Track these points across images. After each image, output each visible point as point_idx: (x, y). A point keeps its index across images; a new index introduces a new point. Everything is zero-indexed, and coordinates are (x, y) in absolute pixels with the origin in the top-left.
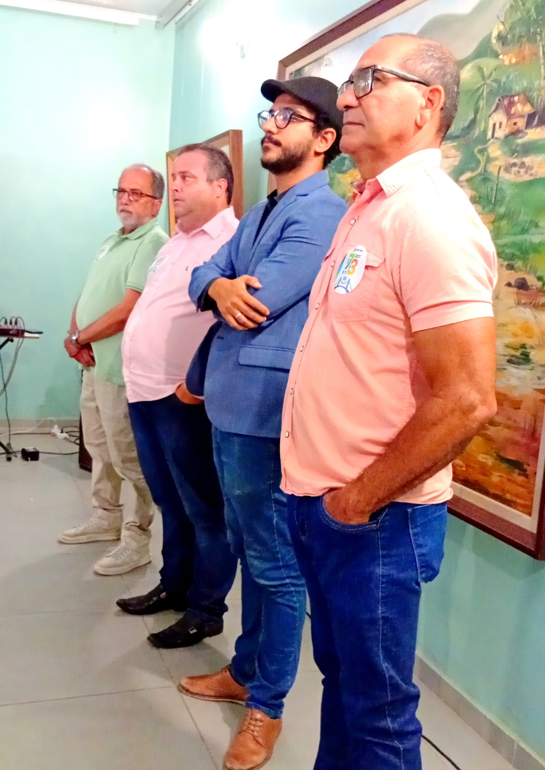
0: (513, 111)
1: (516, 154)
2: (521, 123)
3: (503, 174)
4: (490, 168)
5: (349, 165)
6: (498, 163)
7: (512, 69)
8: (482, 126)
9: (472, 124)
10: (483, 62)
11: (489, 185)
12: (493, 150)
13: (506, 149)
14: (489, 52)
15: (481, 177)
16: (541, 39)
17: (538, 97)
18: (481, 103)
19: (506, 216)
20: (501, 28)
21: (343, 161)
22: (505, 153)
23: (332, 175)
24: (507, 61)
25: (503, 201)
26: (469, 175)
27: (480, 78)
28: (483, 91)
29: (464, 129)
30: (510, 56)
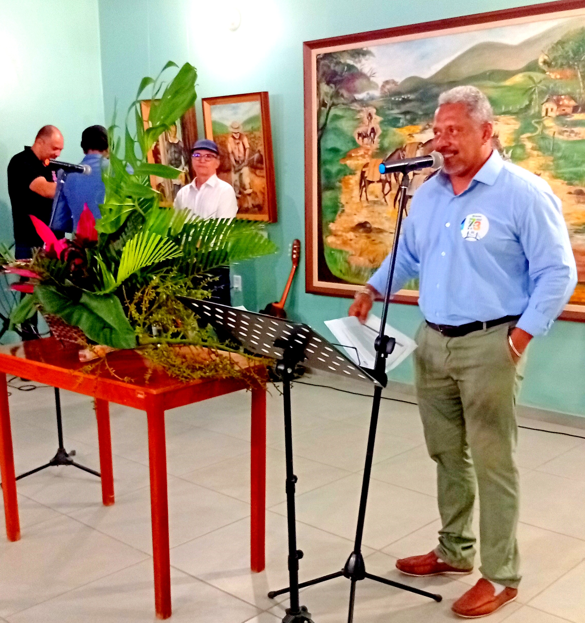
0: (561, 103)
1: (567, 126)
2: (569, 110)
3: (557, 136)
4: (547, 132)
5: (405, 123)
6: (553, 130)
7: (557, 81)
8: (537, 109)
9: (528, 107)
10: (533, 74)
11: (547, 141)
12: (548, 122)
13: (558, 123)
14: (537, 69)
15: (539, 137)
16: (579, 68)
17: (580, 98)
18: (534, 96)
19: (563, 157)
20: (546, 58)
21: (397, 120)
22: (558, 125)
23: (385, 128)
24: (553, 76)
25: (559, 150)
26: (529, 135)
27: (531, 82)
28: (535, 89)
29: (521, 109)
30: (555, 74)
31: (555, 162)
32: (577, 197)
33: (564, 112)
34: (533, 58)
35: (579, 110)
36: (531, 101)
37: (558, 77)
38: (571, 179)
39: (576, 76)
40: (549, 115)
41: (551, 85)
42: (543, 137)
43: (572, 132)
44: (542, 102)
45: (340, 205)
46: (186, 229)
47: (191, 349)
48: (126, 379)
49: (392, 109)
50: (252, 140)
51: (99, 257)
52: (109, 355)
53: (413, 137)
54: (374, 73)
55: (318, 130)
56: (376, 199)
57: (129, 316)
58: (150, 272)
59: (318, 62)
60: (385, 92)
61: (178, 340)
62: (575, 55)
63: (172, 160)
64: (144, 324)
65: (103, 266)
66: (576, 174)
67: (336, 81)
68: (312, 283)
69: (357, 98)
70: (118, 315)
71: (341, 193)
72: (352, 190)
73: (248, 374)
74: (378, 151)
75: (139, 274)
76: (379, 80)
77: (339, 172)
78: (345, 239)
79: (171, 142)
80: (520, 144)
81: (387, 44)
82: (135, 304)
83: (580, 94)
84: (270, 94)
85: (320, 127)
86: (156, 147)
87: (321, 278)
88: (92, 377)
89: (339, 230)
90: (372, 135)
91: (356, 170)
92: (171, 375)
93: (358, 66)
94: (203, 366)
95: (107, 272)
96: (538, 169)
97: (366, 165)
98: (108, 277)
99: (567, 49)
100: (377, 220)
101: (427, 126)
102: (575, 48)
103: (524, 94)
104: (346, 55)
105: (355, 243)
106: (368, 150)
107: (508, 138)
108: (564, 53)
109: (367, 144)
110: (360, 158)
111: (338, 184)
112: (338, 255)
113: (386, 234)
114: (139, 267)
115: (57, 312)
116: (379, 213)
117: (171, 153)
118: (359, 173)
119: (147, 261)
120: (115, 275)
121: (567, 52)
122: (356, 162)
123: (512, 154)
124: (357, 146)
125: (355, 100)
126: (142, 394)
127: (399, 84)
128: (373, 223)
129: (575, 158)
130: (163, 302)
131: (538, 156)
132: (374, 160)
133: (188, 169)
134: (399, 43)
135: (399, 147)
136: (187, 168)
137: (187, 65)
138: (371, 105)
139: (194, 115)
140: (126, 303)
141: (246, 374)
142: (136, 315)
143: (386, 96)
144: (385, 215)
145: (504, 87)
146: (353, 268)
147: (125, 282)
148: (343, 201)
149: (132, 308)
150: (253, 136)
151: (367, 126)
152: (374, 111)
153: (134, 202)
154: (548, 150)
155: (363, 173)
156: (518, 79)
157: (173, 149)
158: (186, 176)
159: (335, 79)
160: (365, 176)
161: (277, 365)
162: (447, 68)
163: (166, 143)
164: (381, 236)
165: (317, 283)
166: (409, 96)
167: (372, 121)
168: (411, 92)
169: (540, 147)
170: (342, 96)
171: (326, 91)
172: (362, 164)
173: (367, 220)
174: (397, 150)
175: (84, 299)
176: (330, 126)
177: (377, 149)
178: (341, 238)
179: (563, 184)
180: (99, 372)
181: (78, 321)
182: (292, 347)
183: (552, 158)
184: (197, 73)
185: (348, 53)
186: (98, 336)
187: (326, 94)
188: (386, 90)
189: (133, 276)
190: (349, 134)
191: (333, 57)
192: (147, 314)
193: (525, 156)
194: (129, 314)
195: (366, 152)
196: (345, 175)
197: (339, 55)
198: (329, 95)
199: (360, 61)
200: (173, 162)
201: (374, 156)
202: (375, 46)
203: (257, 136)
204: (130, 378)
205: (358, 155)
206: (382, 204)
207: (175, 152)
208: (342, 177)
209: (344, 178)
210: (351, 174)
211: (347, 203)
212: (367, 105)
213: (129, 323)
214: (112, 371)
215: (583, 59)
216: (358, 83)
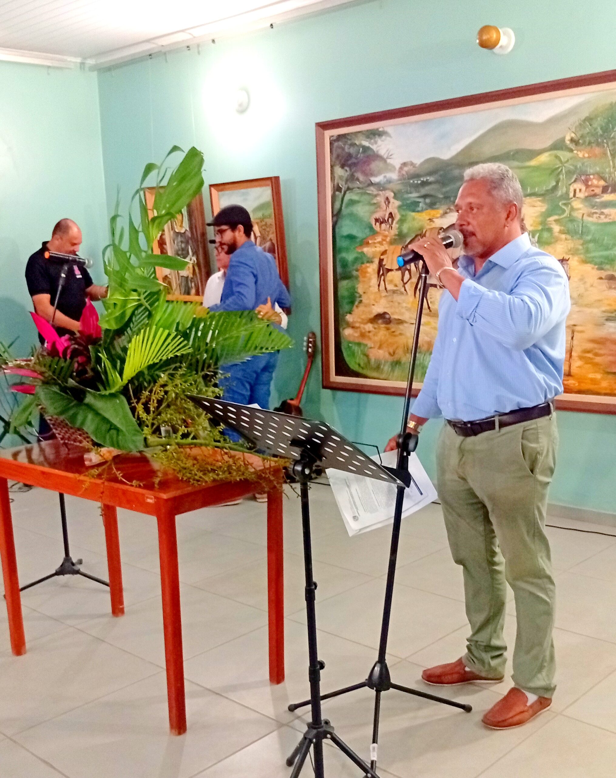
0: (590, 183)
1: (596, 207)
2: (598, 191)
3: (585, 218)
4: (575, 214)
5: (424, 206)
6: (581, 211)
7: (585, 160)
8: (564, 190)
9: (555, 188)
10: (560, 153)
11: (575, 223)
12: (576, 204)
13: (587, 204)
14: (564, 148)
15: (568, 219)
16: (608, 146)
17: (609, 177)
18: (561, 176)
19: (594, 241)
20: (573, 135)
21: (416, 204)
22: (586, 206)
23: (403, 213)
24: (581, 155)
25: (588, 233)
26: (556, 217)
27: (558, 162)
28: (562, 170)
29: (547, 191)
30: (582, 152)
31: (585, 246)
32: (608, 283)
33: (593, 193)
34: (559, 136)
35: (609, 190)
36: (557, 182)
37: (586, 155)
38: (601, 263)
39: (605, 154)
40: (577, 196)
41: (579, 165)
42: (572, 220)
43: (602, 213)
44: (570, 183)
45: (358, 295)
46: (196, 323)
47: (202, 451)
48: (134, 483)
49: (411, 193)
50: (263, 228)
51: (104, 355)
52: (116, 458)
53: (433, 222)
54: (391, 155)
55: (332, 217)
56: (395, 288)
57: (136, 416)
58: (158, 369)
59: (331, 144)
60: (403, 175)
61: (189, 440)
62: (604, 132)
63: (179, 250)
64: (153, 424)
65: (108, 364)
66: (607, 258)
67: (352, 163)
68: (329, 378)
69: (373, 182)
70: (125, 416)
71: (359, 282)
72: (370, 279)
73: (263, 475)
74: (397, 237)
75: (146, 372)
76: (396, 162)
77: (356, 259)
78: (363, 331)
79: (177, 231)
80: (547, 227)
81: (403, 124)
82: (143, 404)
83: (610, 173)
84: (281, 179)
85: (335, 213)
86: (161, 237)
87: (337, 374)
88: (99, 481)
89: (357, 322)
90: (390, 220)
91: (373, 258)
92: (182, 478)
93: (374, 147)
94: (215, 468)
95: (112, 370)
96: (566, 253)
97: (384, 253)
98: (113, 375)
99: (595, 125)
100: (397, 310)
101: (448, 211)
102: (604, 125)
103: (550, 174)
104: (361, 137)
105: (374, 335)
106: (386, 236)
107: (534, 221)
108: (593, 130)
109: (385, 230)
110: (378, 245)
111: (355, 273)
112: (356, 348)
113: (405, 325)
114: (146, 365)
115: (62, 413)
116: (399, 303)
117: (177, 243)
118: (377, 261)
119: (154, 357)
120: (121, 374)
121: (595, 129)
122: (374, 249)
123: (538, 238)
124: (374, 233)
125: (371, 184)
126: (151, 499)
127: (417, 165)
128: (393, 314)
129: (605, 242)
130: (172, 400)
131: (566, 239)
132: (392, 247)
133: (195, 260)
134: (416, 122)
135: (419, 233)
136: (194, 258)
137: (193, 149)
138: (388, 189)
139: (201, 204)
140: (133, 403)
141: (261, 476)
142: (143, 415)
143: (404, 179)
144: (404, 305)
145: (529, 167)
146: (373, 361)
147: (131, 381)
148: (360, 291)
149: (140, 408)
150: (264, 223)
151: (384, 211)
152: (392, 194)
153: (139, 295)
154: (576, 232)
155: (381, 261)
156: (544, 158)
157: (179, 239)
158: (193, 267)
159: (350, 162)
160: (384, 263)
161: (294, 466)
162: (469, 148)
163: (172, 233)
164: (401, 327)
165: (335, 378)
166: (428, 178)
167: (390, 205)
168: (430, 174)
169: (568, 230)
170: (358, 179)
171: (340, 174)
172: (380, 251)
173: (386, 311)
174: (416, 236)
175: (89, 399)
176: (345, 211)
177: (396, 235)
178: (358, 330)
179: (593, 268)
180: (105, 476)
181: (83, 423)
182: (309, 447)
183: (581, 242)
184: (204, 158)
185: (363, 134)
186: (105, 438)
187: (341, 177)
188: (404, 173)
189: (140, 374)
190: (366, 220)
191: (348, 139)
192: (155, 414)
193: (553, 240)
194: (136, 414)
195: (384, 238)
196: (363, 263)
197: (353, 136)
198: (344, 179)
199: (376, 143)
200: (180, 252)
201: (391, 243)
202: (391, 125)
203: (268, 223)
204: (138, 482)
205: (376, 241)
206: (402, 293)
207: (182, 242)
208: (359, 265)
209: (361, 266)
210: (368, 262)
211: (364, 293)
212: (384, 189)
213: (136, 423)
214: (119, 475)
215: (612, 136)
216: (375, 165)
